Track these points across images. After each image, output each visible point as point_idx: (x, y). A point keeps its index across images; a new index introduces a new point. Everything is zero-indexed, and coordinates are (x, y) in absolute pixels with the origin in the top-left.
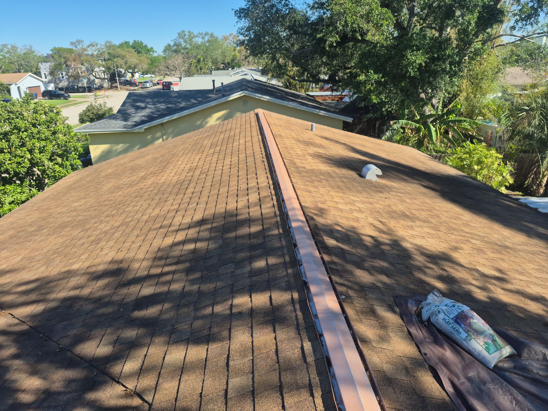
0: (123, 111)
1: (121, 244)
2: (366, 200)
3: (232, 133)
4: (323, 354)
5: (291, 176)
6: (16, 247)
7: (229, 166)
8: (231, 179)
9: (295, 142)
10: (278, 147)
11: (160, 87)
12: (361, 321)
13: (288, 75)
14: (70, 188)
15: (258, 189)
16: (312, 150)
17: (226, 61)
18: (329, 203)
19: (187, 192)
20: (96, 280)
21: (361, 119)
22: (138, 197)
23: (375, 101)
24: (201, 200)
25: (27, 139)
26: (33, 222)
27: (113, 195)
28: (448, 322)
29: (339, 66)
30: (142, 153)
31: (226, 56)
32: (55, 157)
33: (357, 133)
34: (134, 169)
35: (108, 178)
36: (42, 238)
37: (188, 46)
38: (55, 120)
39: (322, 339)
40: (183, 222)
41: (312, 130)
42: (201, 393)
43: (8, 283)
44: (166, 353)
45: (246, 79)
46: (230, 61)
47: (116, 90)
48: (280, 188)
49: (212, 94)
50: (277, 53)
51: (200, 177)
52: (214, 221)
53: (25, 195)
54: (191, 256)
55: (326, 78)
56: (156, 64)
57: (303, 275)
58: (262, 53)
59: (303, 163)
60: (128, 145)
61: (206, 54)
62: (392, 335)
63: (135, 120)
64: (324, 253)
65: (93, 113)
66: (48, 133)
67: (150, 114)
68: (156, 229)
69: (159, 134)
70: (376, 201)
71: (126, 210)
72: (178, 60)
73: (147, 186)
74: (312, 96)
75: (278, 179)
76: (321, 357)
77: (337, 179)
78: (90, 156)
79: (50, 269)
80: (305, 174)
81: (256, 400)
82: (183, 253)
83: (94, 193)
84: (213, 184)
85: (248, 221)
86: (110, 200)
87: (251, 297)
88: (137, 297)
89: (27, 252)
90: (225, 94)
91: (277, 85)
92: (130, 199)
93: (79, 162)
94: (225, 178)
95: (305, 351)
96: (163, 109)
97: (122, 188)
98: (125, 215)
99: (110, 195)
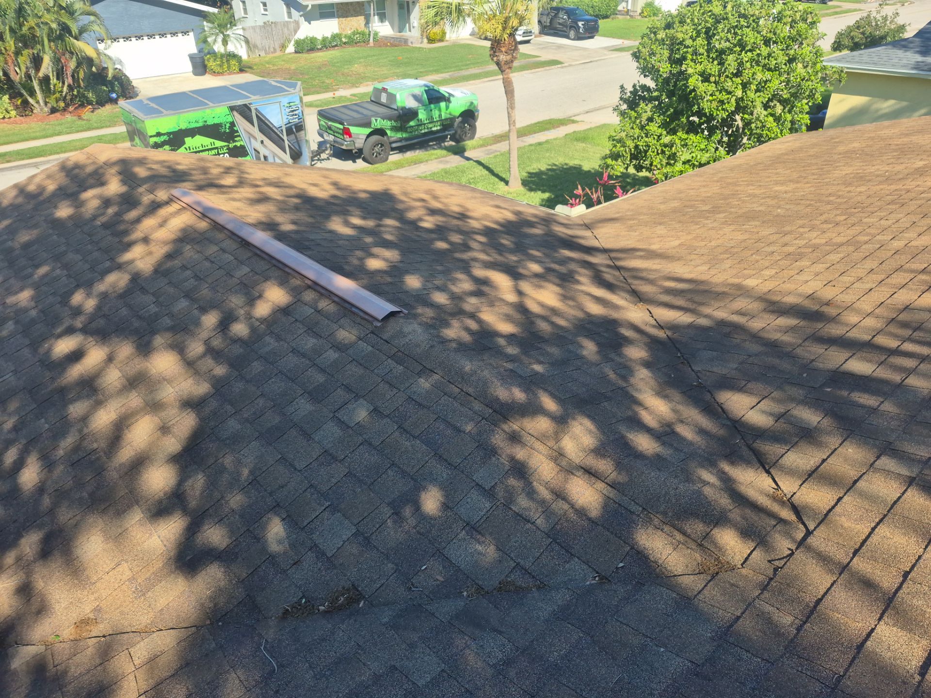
1: (837, 276)
6: (677, 226)
14: (777, 160)
20: (777, 314)
22: (896, 204)
25: (748, 65)
26: (708, 197)
27: (848, 189)
32: (775, 102)
34: (903, 152)
35: (848, 157)
36: (715, 224)
38: (804, 36)
42: (908, 573)
43: (655, 270)
53: (708, 155)
60: (904, 104)
65: (863, 33)
66: (782, 59)
71: (865, 220)
73: (921, 189)
78: (825, 114)
79: (713, 272)
83: (816, 177)
86: (839, 197)
88: (837, 369)
89: (689, 237)
92: (879, 204)
93: (806, 119)
97: (870, 181)
98: (858, 228)
99: (842, 188)
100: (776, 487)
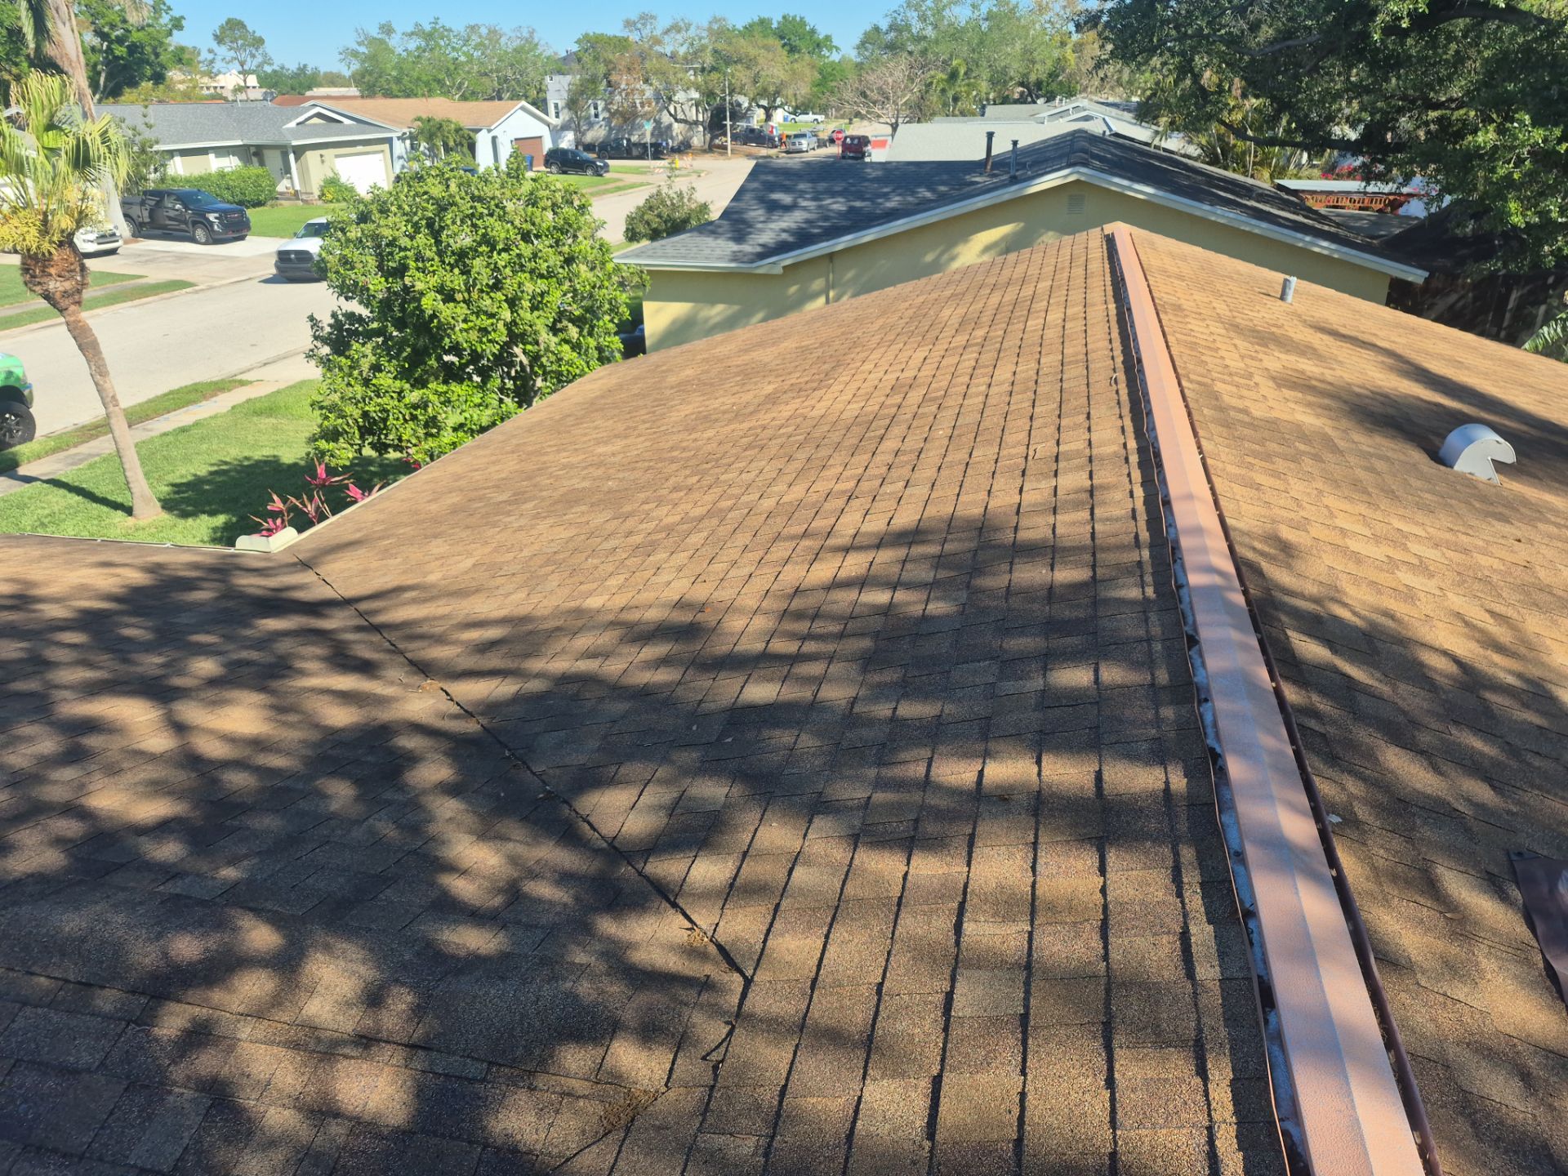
0: (736, 212)
1: (706, 564)
2: (1448, 536)
3: (1028, 291)
4: (1249, 969)
5: (1201, 433)
6: (464, 535)
7: (1006, 387)
8: (1010, 425)
9: (1223, 332)
10: (1167, 342)
11: (835, 150)
12: (1386, 902)
13: (1223, 123)
14: (593, 407)
15: (1090, 461)
16: (1277, 361)
17: (1033, 78)
18: (1316, 531)
19: (882, 448)
20: (639, 644)
21: (1455, 277)
22: (754, 447)
23: (1517, 220)
24: (917, 474)
25: (508, 271)
26: (503, 479)
27: (694, 436)
29: (1404, 98)
30: (773, 331)
31: (1034, 62)
32: (565, 323)
33: (1437, 320)
34: (749, 374)
35: (683, 391)
36: (523, 522)
37: (929, 32)
38: (575, 226)
39: (1252, 924)
40: (863, 529)
41: (1282, 298)
42: (881, 985)
43: (442, 617)
44: (796, 859)
45: (1086, 132)
46: (1044, 77)
47: (722, 154)
48: (1160, 465)
49: (981, 174)
50: (1199, 53)
51: (920, 411)
52: (950, 537)
53: (489, 412)
54: (877, 623)
55: (1353, 136)
56: (834, 84)
57: (1210, 731)
58: (1152, 51)
59: (1241, 397)
60: (736, 308)
61: (976, 56)
62: (1488, 964)
63: (761, 241)
64: (1286, 678)
65: (659, 216)
66: (555, 260)
67: (804, 226)
68: (792, 538)
69: (818, 284)
70: (1481, 543)
71: (723, 478)
72: (894, 72)
74: (1295, 193)
75: (1156, 438)
76: (1241, 975)
77: (1353, 460)
78: (642, 331)
79: (535, 599)
80: (1247, 432)
81: (1030, 1041)
82: (857, 610)
83: (647, 425)
84: (956, 432)
85: (1049, 550)
86: (684, 449)
87: (1039, 762)
88: (733, 704)
89: (487, 550)
90: (1018, 173)
91: (1183, 152)
92: (734, 451)
93: (616, 343)
94: (993, 420)
95: (1193, 945)
96: (839, 213)
97: (716, 420)
98: (717, 491)
99: (684, 435)
100: (690, 926)
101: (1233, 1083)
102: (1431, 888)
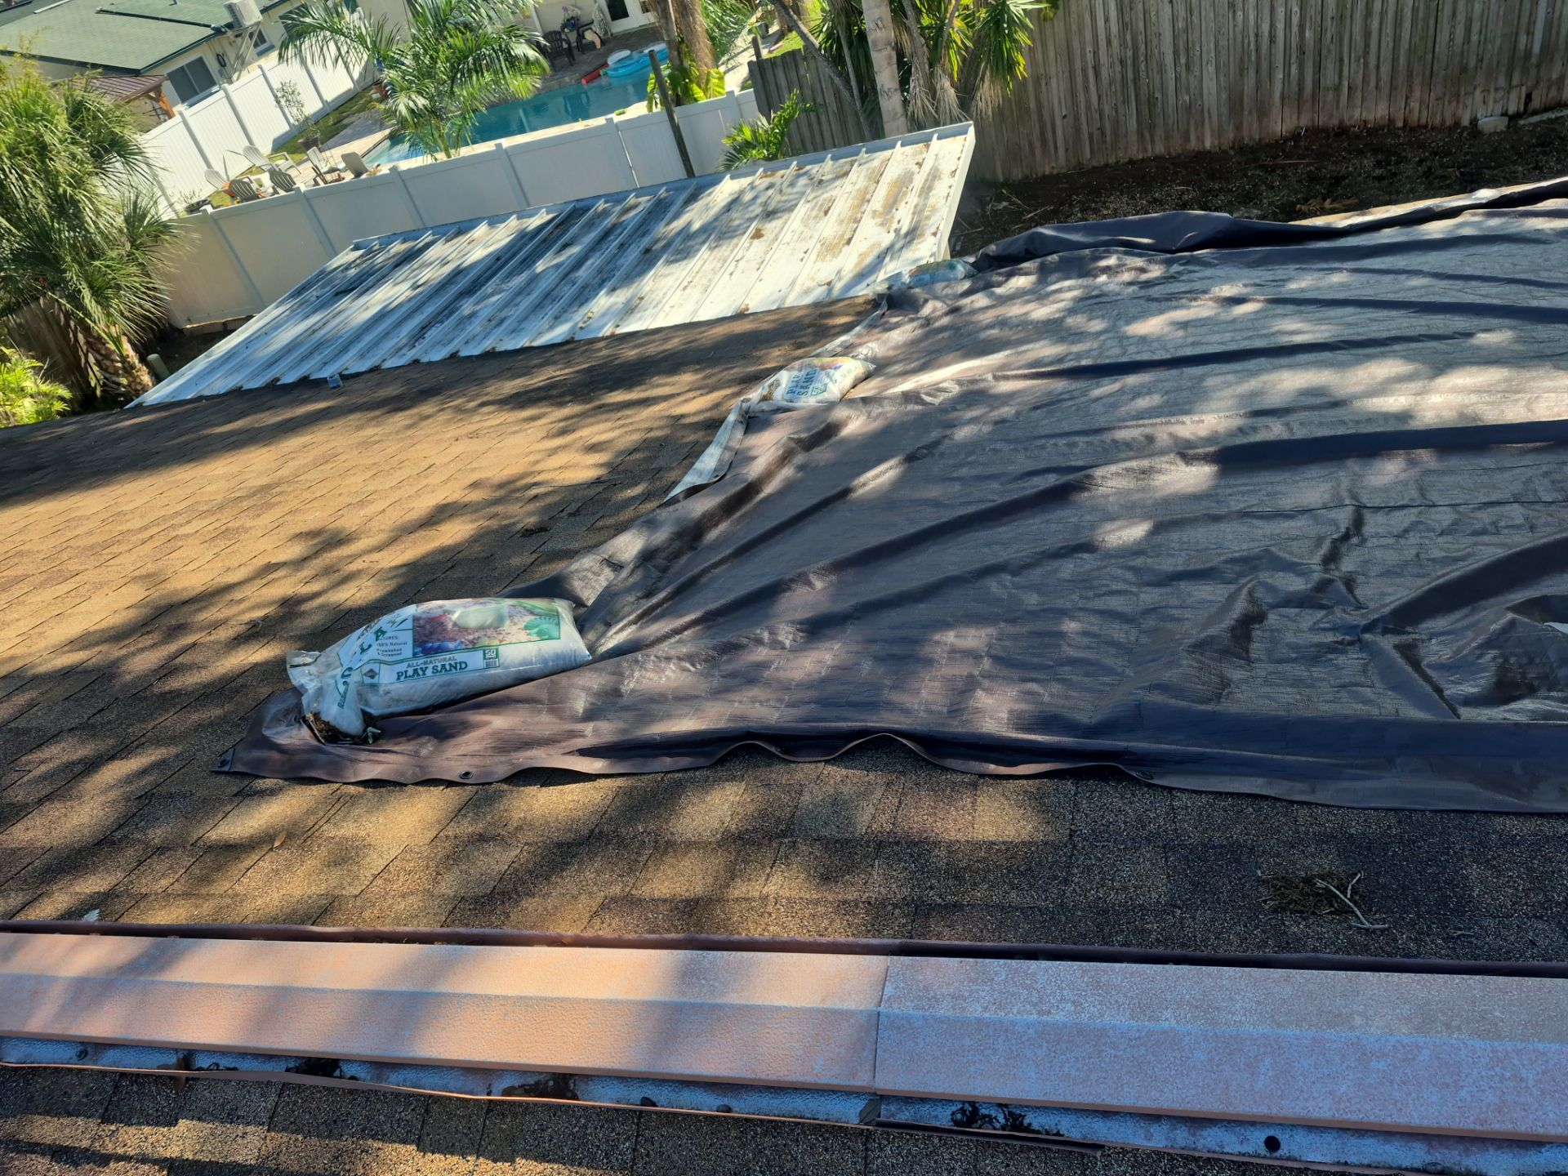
4: (269, 1083)
28: (415, 671)
101: (422, 1148)
102: (233, 850)
